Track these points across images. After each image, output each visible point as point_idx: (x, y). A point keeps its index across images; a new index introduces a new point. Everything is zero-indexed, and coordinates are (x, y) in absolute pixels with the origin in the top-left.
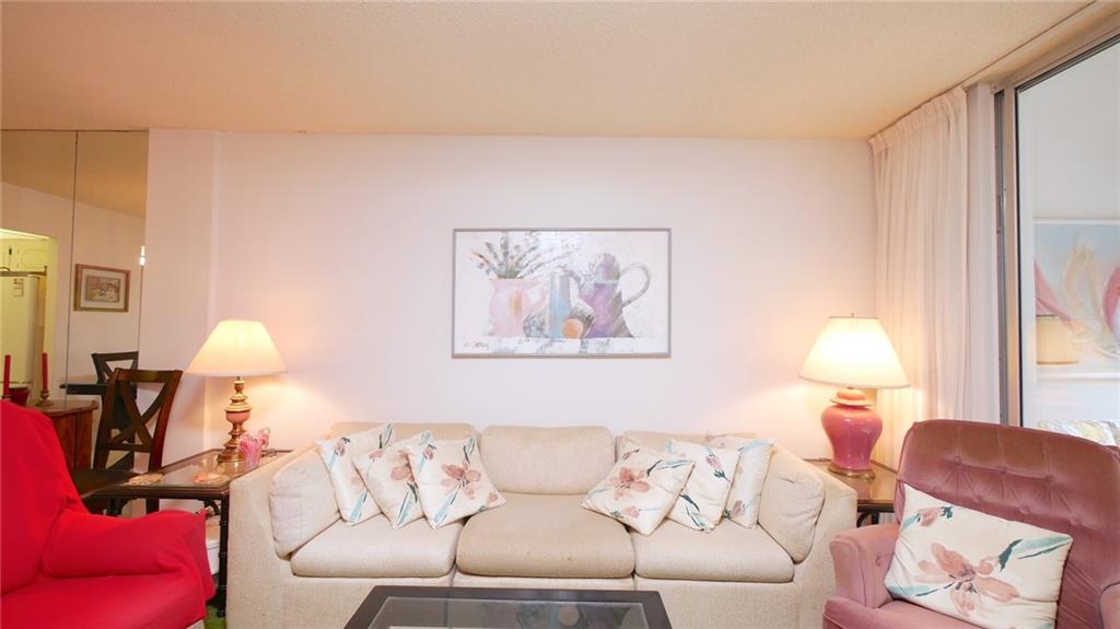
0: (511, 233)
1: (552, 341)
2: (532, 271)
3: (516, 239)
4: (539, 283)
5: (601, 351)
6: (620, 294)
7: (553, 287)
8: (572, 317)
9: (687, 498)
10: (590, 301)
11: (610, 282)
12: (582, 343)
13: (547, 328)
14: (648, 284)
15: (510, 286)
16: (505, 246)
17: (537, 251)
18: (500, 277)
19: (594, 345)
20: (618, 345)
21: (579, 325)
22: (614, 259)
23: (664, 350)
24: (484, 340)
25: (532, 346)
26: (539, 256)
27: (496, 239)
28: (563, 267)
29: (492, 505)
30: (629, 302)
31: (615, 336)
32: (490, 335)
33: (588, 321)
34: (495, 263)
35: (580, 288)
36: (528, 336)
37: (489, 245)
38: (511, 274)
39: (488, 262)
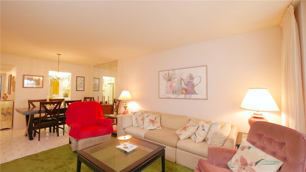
0: (169, 71)
1: (178, 95)
2: (174, 79)
3: (171, 72)
4: (175, 82)
5: (189, 98)
6: (194, 84)
7: (178, 82)
8: (183, 89)
9: (195, 134)
10: (187, 85)
11: (191, 81)
12: (185, 96)
13: (177, 92)
14: (201, 81)
15: (169, 83)
16: (168, 74)
17: (175, 74)
18: (167, 81)
19: (188, 96)
20: (194, 96)
21: (184, 91)
22: (192, 75)
23: (205, 98)
24: (165, 95)
25: (174, 96)
26: (175, 75)
27: (166, 72)
28: (181, 78)
29: (158, 129)
30: (196, 85)
31: (193, 94)
32: (166, 93)
33: (186, 90)
34: (166, 78)
35: (184, 82)
36: (173, 94)
37: (165, 74)
38: (169, 80)
39: (165, 78)
